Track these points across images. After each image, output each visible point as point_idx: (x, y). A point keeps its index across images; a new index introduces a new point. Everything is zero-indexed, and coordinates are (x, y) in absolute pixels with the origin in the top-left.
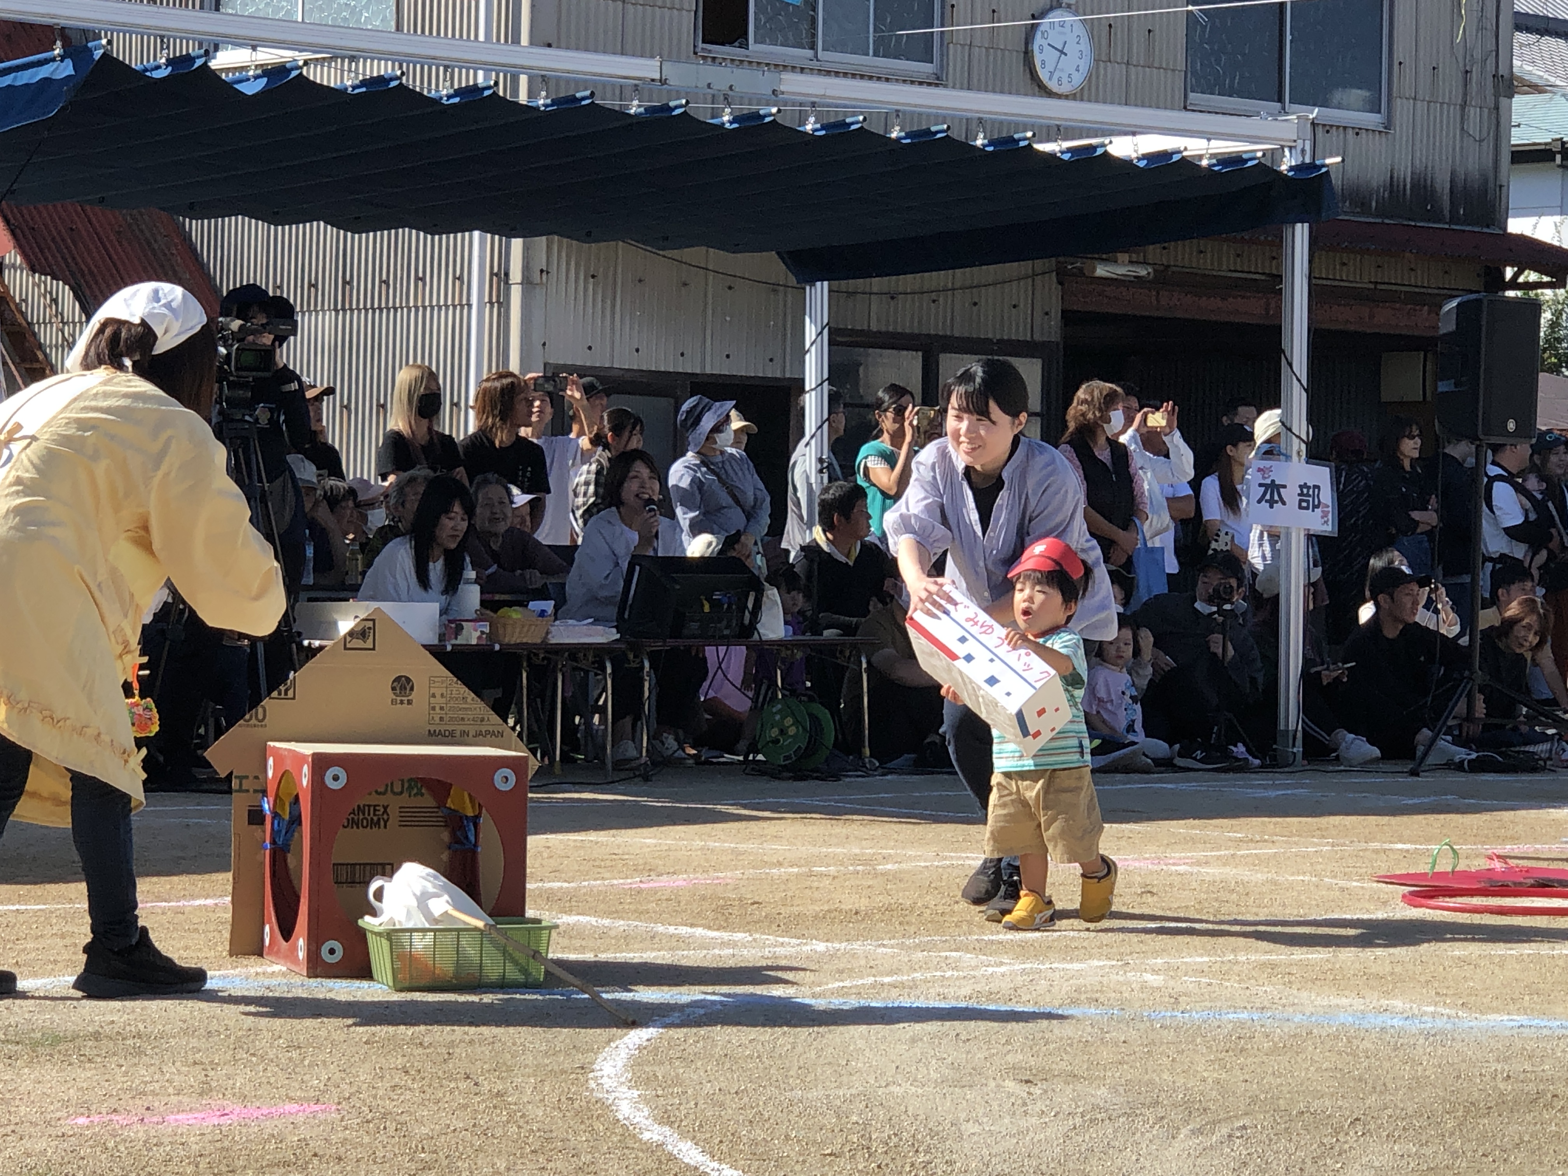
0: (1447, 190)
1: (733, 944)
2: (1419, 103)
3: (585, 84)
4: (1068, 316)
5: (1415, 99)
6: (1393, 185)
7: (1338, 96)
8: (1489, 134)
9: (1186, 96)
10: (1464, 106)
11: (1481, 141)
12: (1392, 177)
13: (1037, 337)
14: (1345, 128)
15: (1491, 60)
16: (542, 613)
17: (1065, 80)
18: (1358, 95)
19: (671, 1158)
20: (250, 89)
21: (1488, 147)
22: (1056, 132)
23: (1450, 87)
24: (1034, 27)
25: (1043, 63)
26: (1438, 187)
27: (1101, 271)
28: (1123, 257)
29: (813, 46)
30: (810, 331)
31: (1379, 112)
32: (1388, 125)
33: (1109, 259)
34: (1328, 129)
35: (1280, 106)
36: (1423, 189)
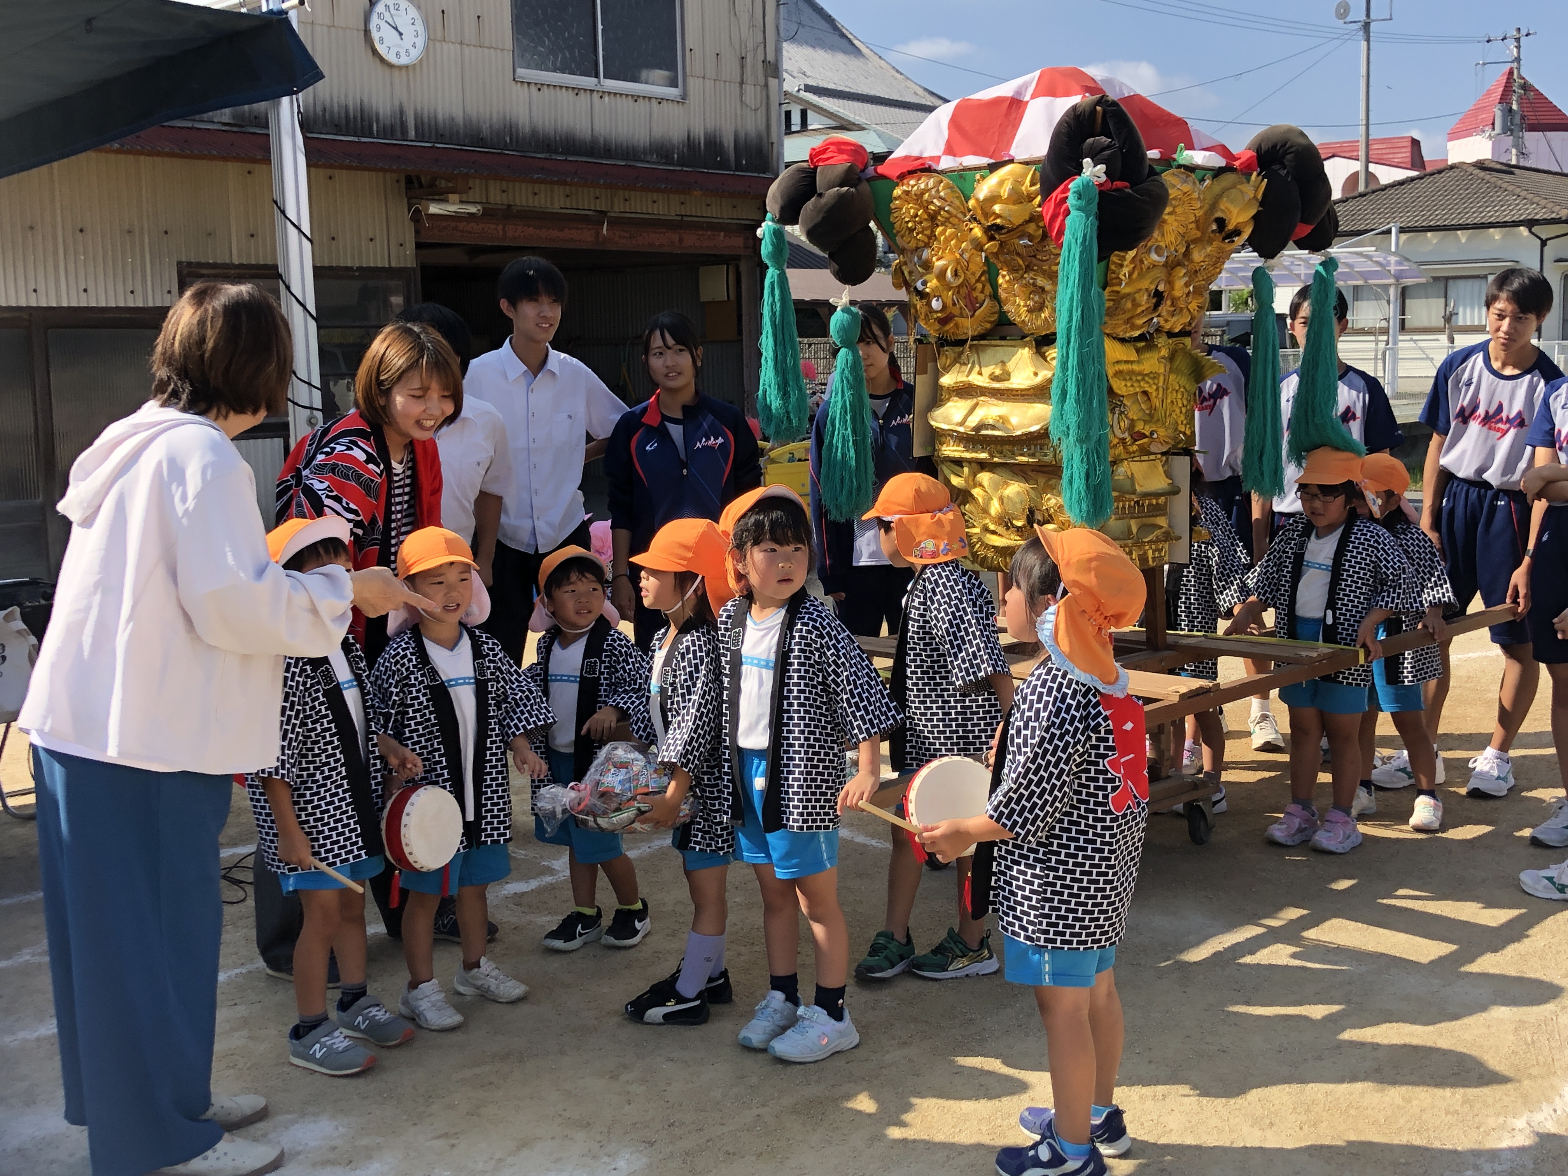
0: (732, 145)
2: (707, 81)
5: (704, 78)
6: (690, 143)
7: (644, 74)
8: (761, 105)
9: (514, 72)
10: (742, 83)
11: (756, 110)
12: (689, 136)
13: (392, 264)
14: (650, 98)
15: (761, 49)
17: (403, 53)
18: (659, 74)
21: (761, 115)
23: (731, 68)
24: (371, 9)
25: (380, 37)
26: (726, 143)
28: (451, 197)
31: (677, 87)
32: (684, 96)
33: (441, 197)
34: (636, 98)
35: (594, 80)
36: (713, 144)
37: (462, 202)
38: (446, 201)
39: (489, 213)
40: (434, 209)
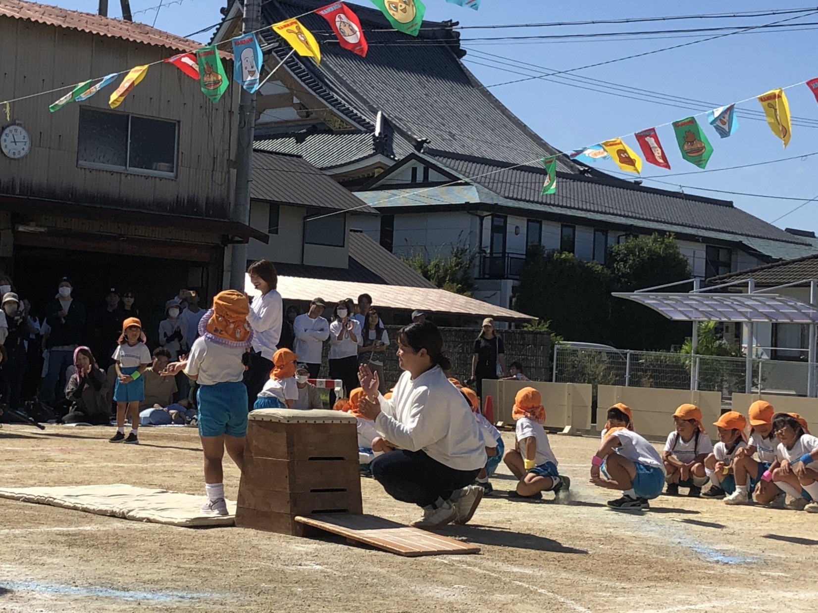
2: (191, 169)
4: (17, 247)
5: (189, 168)
6: (178, 201)
8: (225, 182)
9: (77, 162)
10: (213, 170)
11: (221, 185)
12: (178, 197)
14: (155, 178)
15: (226, 154)
17: (16, 153)
18: (163, 165)
21: (225, 188)
23: (207, 163)
24: (2, 132)
25: (6, 146)
26: (200, 202)
28: (31, 223)
31: (173, 172)
32: (176, 177)
33: (25, 224)
34: (147, 177)
35: (124, 168)
36: (192, 203)
37: (36, 226)
38: (28, 225)
39: (51, 232)
40: (21, 229)
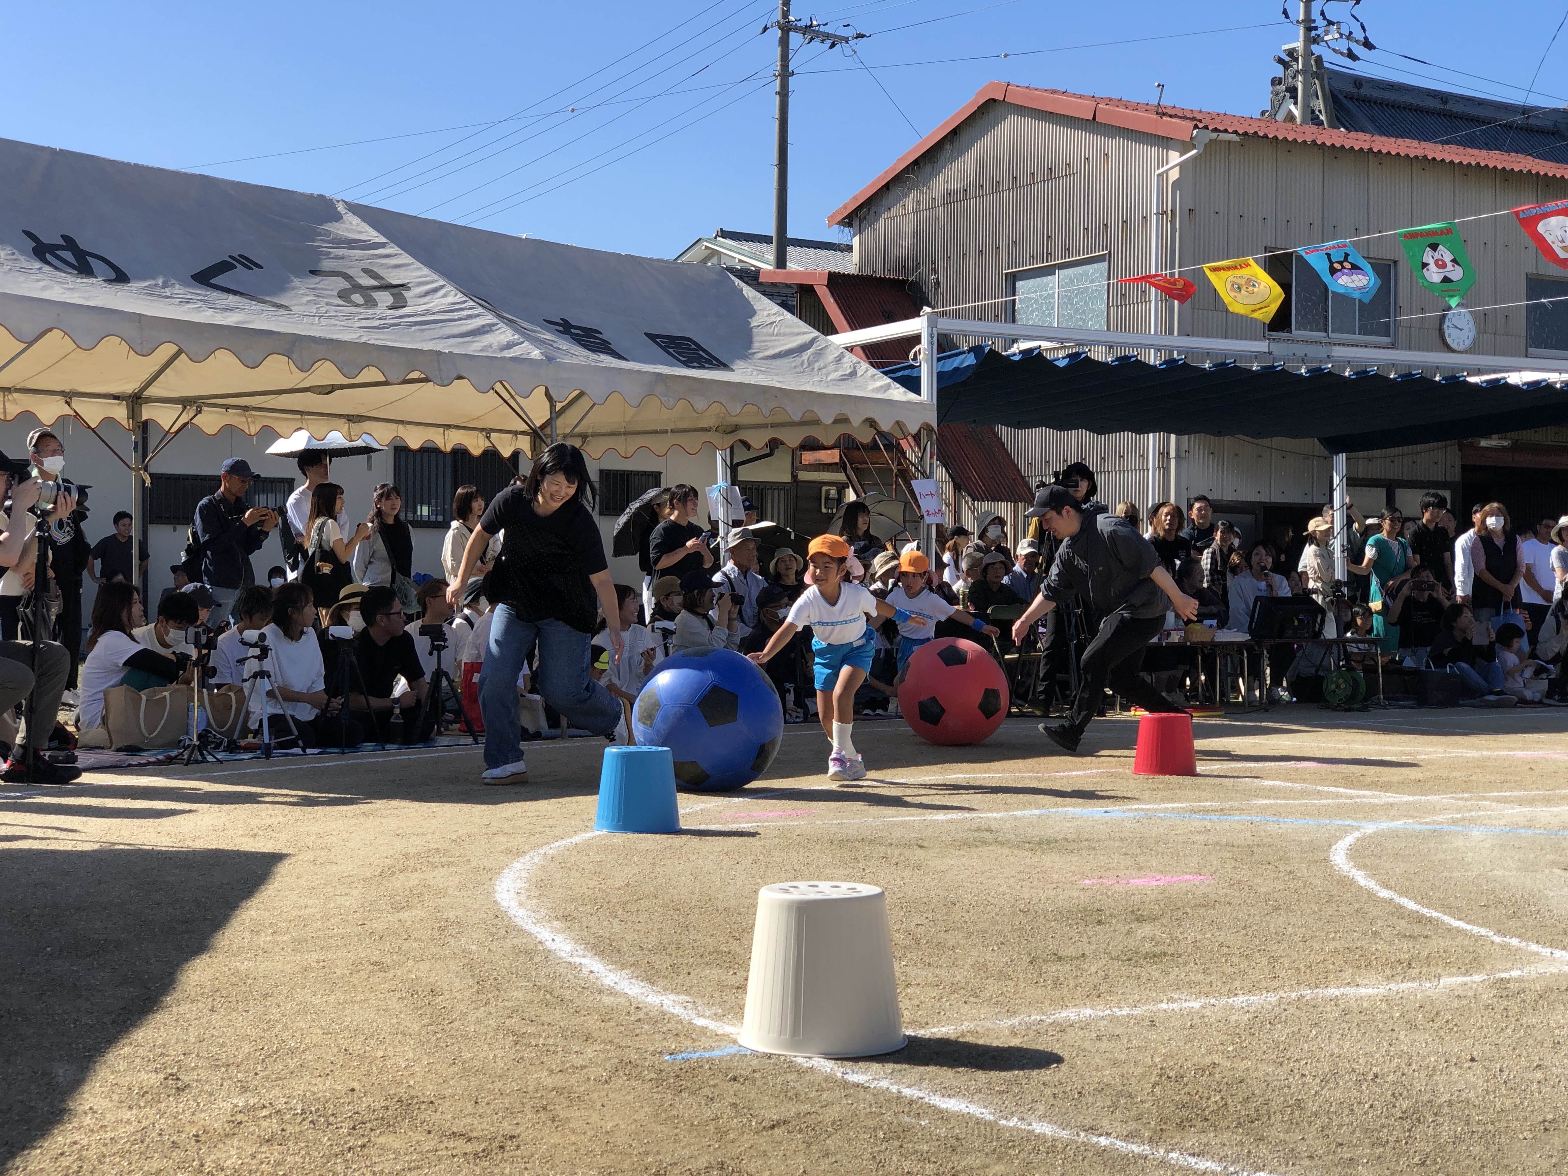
1: (1364, 796)
3: (1232, 356)
4: (1465, 468)
9: (1527, 350)
13: (1448, 479)
16: (1211, 626)
17: (1461, 343)
19: (1401, 907)
20: (1062, 364)
22: (1479, 372)
24: (1444, 316)
25: (1449, 335)
27: (1483, 443)
28: (1493, 436)
29: (1326, 331)
30: (1336, 480)
33: (1490, 435)
37: (1500, 439)
38: (1492, 438)
39: (1516, 447)
